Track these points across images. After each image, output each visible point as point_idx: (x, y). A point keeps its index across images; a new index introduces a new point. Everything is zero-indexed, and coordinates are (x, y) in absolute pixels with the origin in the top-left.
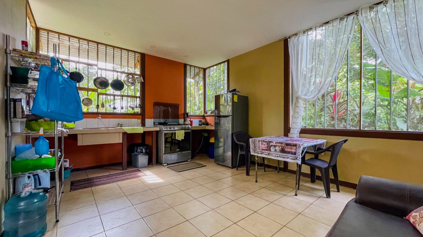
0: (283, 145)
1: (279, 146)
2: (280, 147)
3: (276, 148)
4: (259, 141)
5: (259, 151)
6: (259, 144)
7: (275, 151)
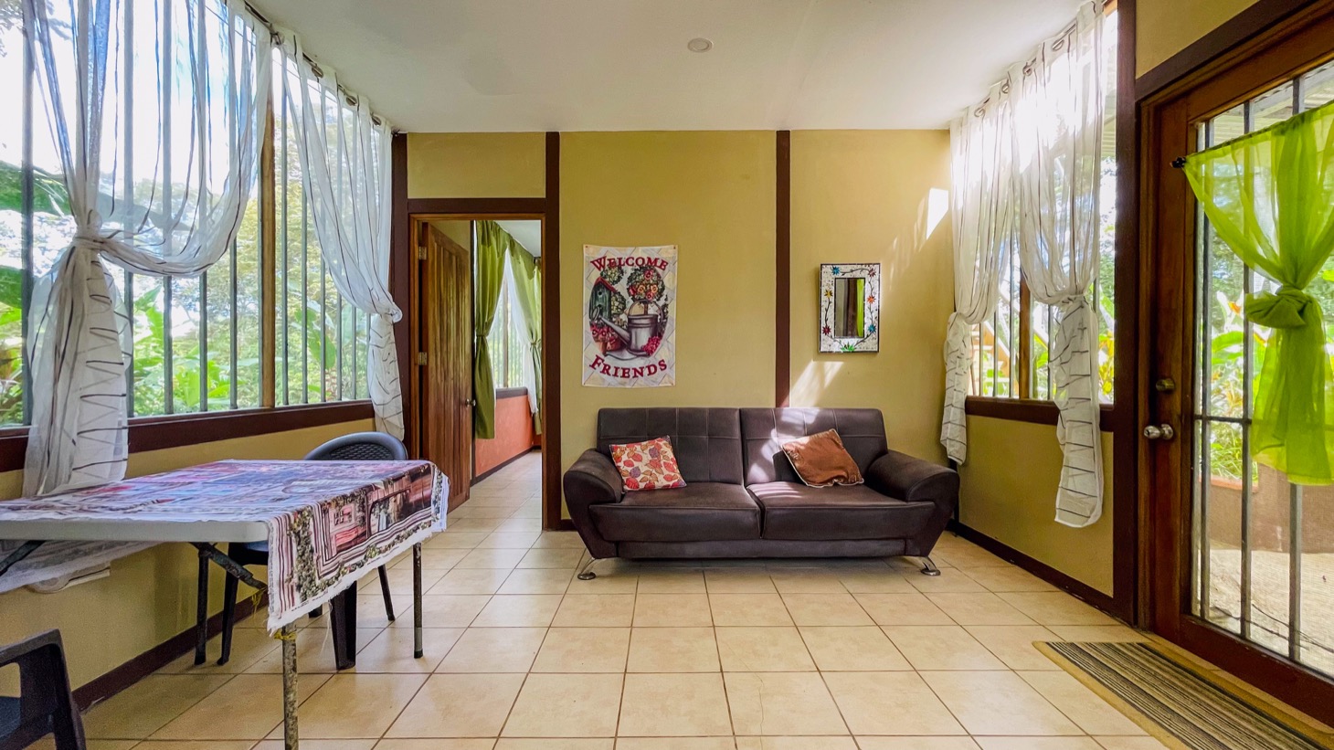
0: (404, 483)
1: (395, 495)
2: (399, 496)
3: (389, 511)
4: (325, 512)
5: (331, 565)
6: (327, 525)
7: (388, 522)
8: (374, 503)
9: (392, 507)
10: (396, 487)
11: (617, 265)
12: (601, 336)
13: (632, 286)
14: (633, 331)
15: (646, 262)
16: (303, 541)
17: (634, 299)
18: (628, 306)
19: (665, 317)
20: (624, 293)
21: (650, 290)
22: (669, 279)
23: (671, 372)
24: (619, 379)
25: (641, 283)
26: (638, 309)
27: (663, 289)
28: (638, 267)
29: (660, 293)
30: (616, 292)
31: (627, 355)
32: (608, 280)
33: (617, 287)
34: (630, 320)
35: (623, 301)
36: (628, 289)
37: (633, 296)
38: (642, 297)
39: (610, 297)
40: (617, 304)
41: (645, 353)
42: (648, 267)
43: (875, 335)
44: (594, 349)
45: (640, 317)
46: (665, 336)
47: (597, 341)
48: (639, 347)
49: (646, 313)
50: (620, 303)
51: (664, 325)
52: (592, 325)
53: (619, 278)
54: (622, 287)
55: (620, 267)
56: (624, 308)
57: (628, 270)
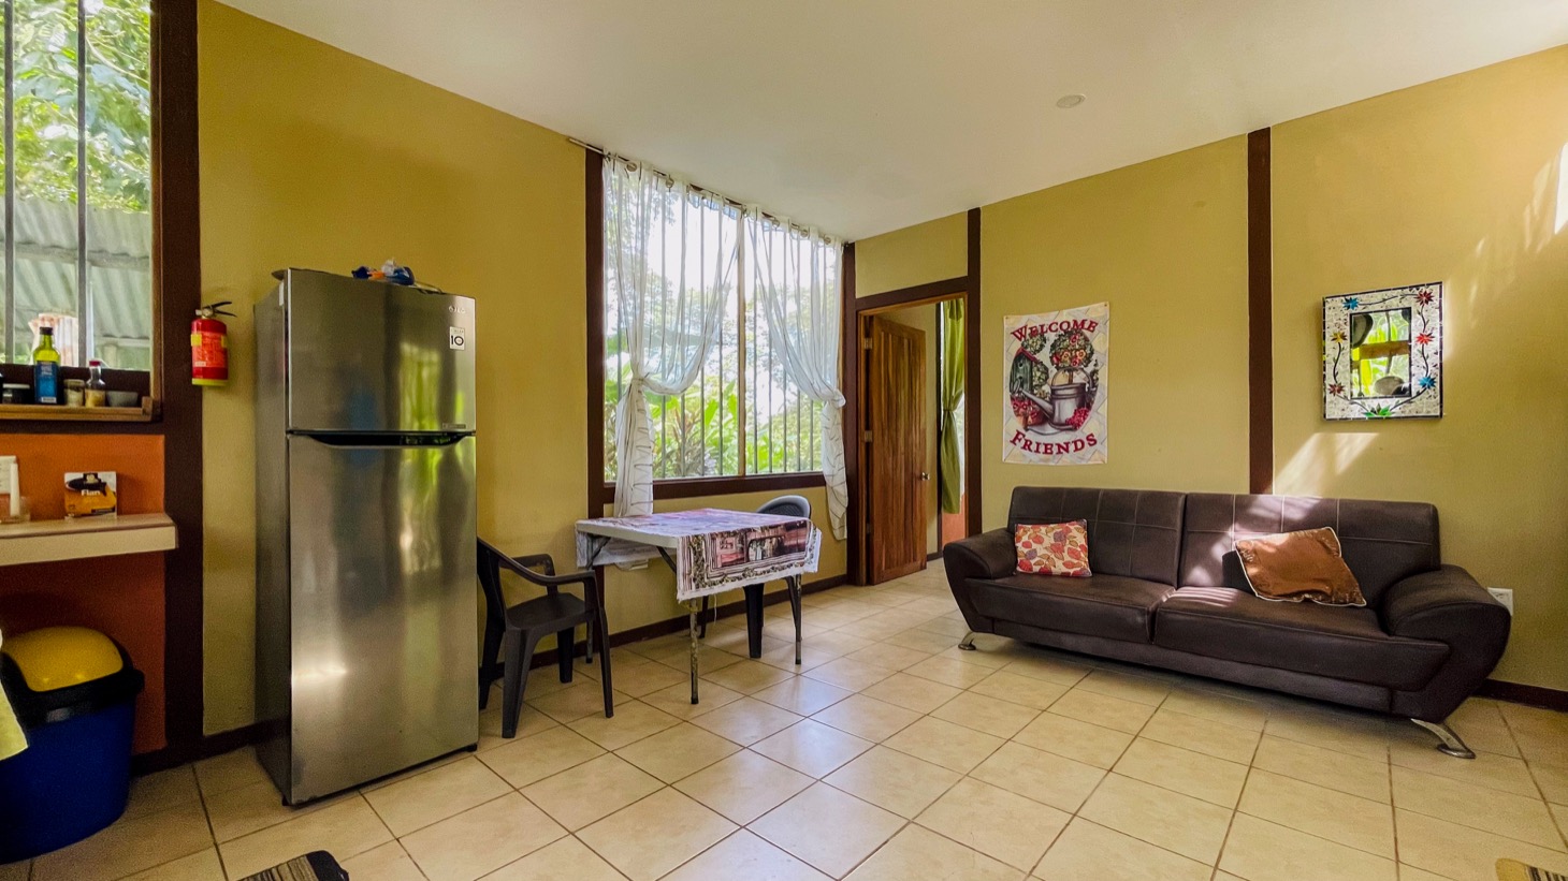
0: (780, 531)
1: (771, 538)
2: (774, 539)
3: (765, 548)
4: (713, 539)
5: (716, 573)
6: (715, 547)
7: (763, 556)
8: (752, 541)
9: (767, 545)
10: (771, 533)
11: (1038, 333)
12: (1021, 410)
13: (1055, 354)
14: (1057, 403)
15: (1072, 325)
16: (698, 554)
17: (1058, 368)
18: (1051, 376)
19: (1094, 386)
20: (1047, 363)
21: (1076, 357)
22: (1099, 342)
23: (1102, 449)
24: (1042, 456)
25: (1066, 349)
26: (1062, 379)
27: (1092, 353)
28: (1063, 332)
29: (1088, 359)
30: (1038, 362)
31: (1049, 429)
32: (1029, 350)
33: (1038, 356)
34: (1053, 391)
35: (1046, 371)
36: (1051, 358)
37: (1057, 365)
38: (1067, 365)
39: (1031, 368)
40: (1038, 374)
41: (1070, 426)
42: (1075, 331)
43: (1434, 392)
44: (1014, 424)
45: (1065, 387)
46: (1094, 407)
47: (1018, 415)
48: (1063, 420)
49: (1071, 382)
50: (1042, 373)
51: (1093, 394)
52: (1012, 399)
53: (1042, 346)
54: (1044, 356)
55: (1043, 333)
56: (1047, 378)
57: (1051, 337)
